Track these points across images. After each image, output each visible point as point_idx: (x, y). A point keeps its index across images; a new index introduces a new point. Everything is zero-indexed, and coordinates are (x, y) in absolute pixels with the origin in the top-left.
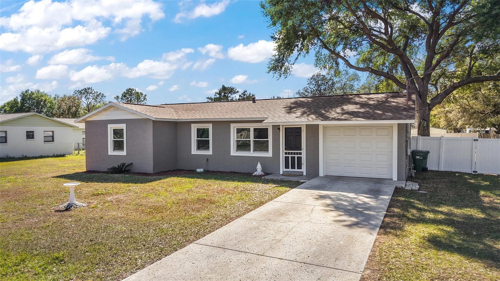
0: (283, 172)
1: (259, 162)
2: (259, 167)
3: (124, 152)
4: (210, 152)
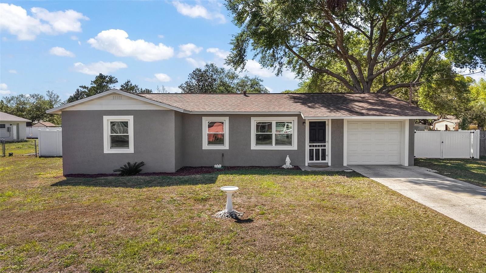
0: (308, 163)
1: (288, 156)
2: (288, 160)
3: (131, 149)
4: (226, 146)
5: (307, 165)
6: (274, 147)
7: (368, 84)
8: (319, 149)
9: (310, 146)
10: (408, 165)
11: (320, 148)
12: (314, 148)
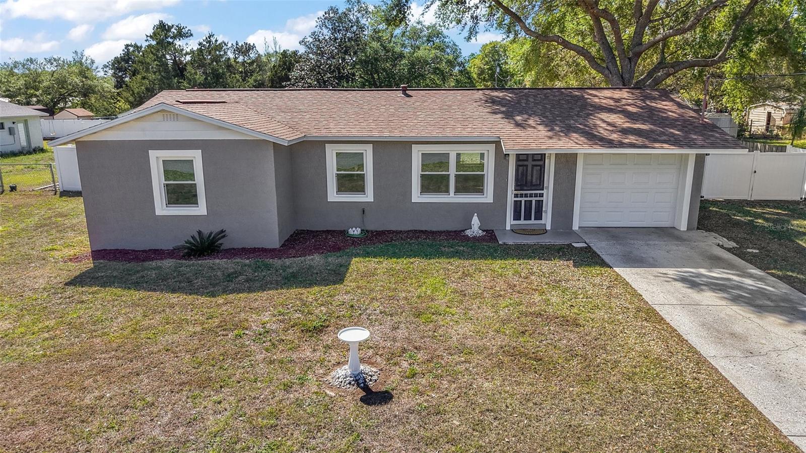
0: (511, 225)
1: (476, 214)
2: (475, 221)
3: (201, 209)
4: (368, 196)
5: (508, 228)
6: (452, 197)
7: (631, 63)
8: (532, 201)
9: (516, 196)
10: (686, 230)
11: (534, 199)
12: (523, 199)
